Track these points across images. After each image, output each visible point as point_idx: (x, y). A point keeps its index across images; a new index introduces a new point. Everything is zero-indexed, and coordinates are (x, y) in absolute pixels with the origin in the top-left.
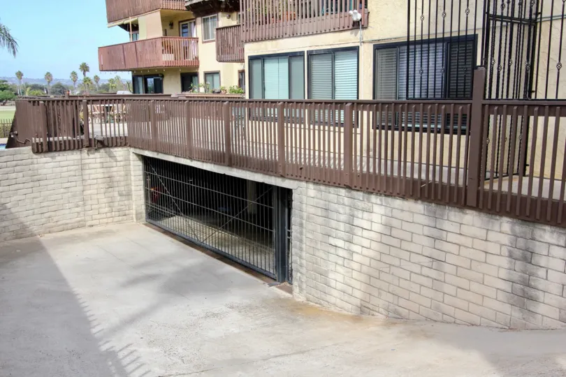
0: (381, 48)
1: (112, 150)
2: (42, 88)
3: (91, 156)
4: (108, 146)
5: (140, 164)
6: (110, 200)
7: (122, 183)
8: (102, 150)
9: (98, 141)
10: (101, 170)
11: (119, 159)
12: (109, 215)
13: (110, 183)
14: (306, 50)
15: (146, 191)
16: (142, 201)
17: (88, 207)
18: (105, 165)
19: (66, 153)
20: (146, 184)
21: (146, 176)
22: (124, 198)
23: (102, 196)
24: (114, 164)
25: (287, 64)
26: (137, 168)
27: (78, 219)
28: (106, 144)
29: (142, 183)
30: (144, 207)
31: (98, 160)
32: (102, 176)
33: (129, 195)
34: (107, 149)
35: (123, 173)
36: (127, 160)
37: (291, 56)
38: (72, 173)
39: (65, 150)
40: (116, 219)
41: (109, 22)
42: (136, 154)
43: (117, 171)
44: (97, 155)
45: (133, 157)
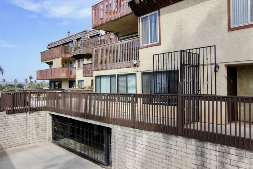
1: (40, 112)
2: (13, 86)
3: (31, 115)
4: (38, 111)
5: (51, 117)
6: (37, 132)
7: (43, 125)
8: (36, 112)
9: (34, 109)
10: (35, 120)
11: (42, 115)
12: (36, 139)
13: (38, 125)
14: (116, 74)
15: (53, 128)
16: (51, 133)
17: (28, 136)
18: (36, 118)
19: (20, 114)
20: (53, 126)
21: (53, 122)
22: (43, 132)
23: (34, 131)
24: (40, 118)
25: (109, 79)
26: (49, 119)
27: (24, 141)
28: (37, 109)
29: (51, 125)
30: (51, 135)
31: (34, 116)
32: (34, 123)
33: (45, 130)
34: (38, 112)
35: (43, 121)
36: (46, 116)
37: (111, 76)
38: (22, 122)
39: (20, 113)
40: (39, 141)
41: (42, 61)
42: (50, 114)
43: (41, 121)
44: (33, 114)
45: (48, 115)
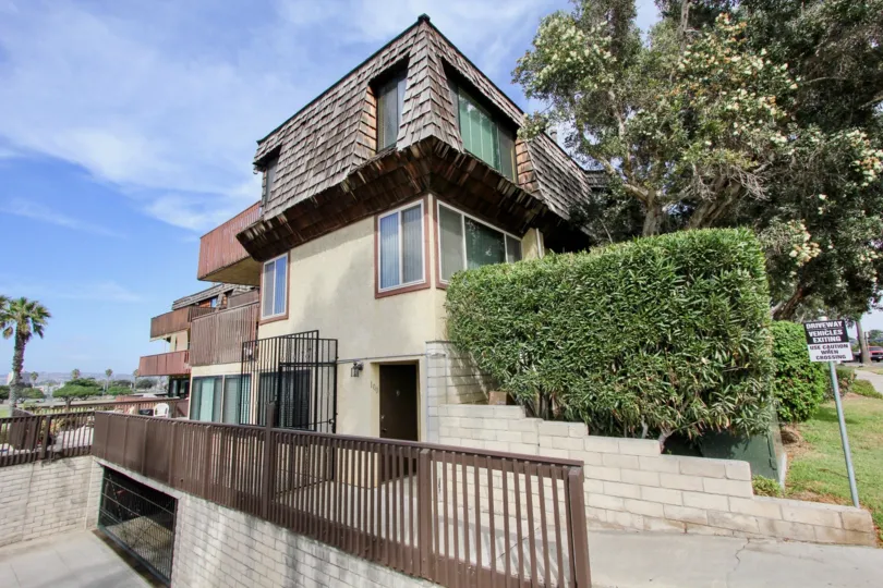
0: (263, 376)
1: (72, 459)
3: (46, 467)
4: (68, 456)
5: (102, 470)
6: (59, 509)
7: (79, 491)
8: (61, 461)
9: (57, 453)
10: (55, 480)
11: (78, 467)
12: (56, 525)
13: (64, 492)
14: (224, 374)
15: (103, 497)
16: (98, 507)
17: (30, 520)
18: (60, 475)
19: (14, 468)
20: (103, 491)
21: (105, 482)
22: (76, 506)
23: (51, 506)
24: (72, 473)
25: (213, 385)
26: (96, 478)
27: (13, 534)
28: (66, 453)
29: (100, 489)
30: (98, 513)
31: (53, 471)
32: (54, 485)
33: (84, 502)
34: (67, 459)
35: (81, 481)
36: (88, 467)
37: (217, 379)
38: (19, 486)
39: (13, 464)
40: (62, 529)
41: (152, 337)
42: (102, 466)
43: (74, 479)
44: (53, 465)
45: (94, 464)
